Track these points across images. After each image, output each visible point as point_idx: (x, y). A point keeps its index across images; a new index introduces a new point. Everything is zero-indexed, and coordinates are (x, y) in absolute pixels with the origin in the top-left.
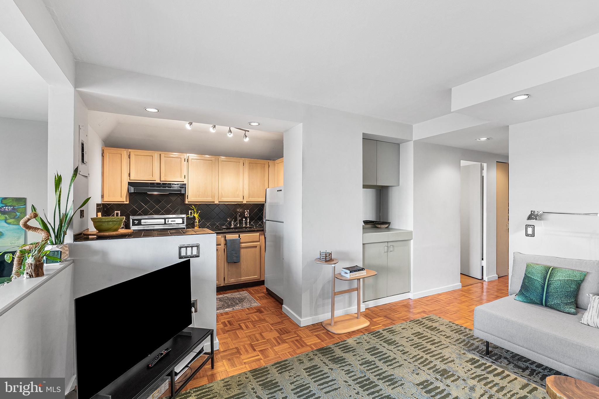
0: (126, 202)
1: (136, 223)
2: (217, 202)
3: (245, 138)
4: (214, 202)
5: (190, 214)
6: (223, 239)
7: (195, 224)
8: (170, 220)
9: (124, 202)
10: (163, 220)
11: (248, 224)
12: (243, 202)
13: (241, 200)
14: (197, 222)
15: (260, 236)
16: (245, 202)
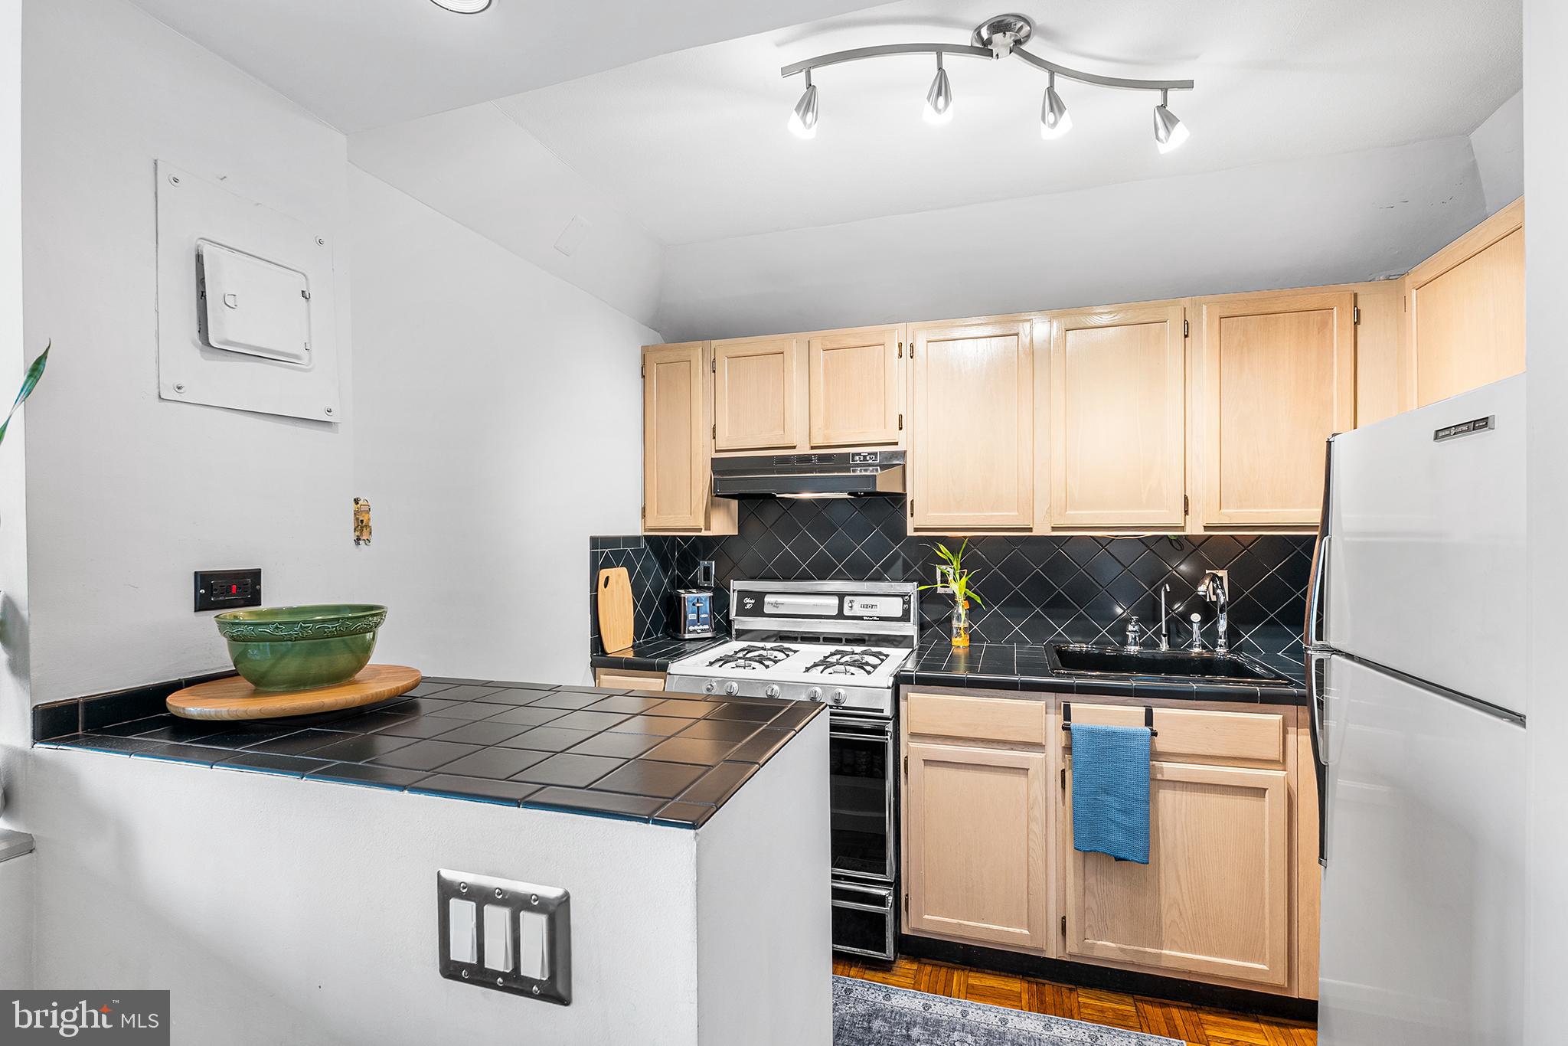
0: (705, 530)
1: (748, 606)
2: (1042, 530)
3: (1162, 133)
4: (1030, 530)
5: (939, 579)
6: (1056, 720)
7: (955, 624)
8: (859, 601)
9: (700, 530)
10: (835, 601)
11: (1221, 641)
12: (1183, 528)
13: (1177, 519)
14: (963, 617)
15: (1285, 732)
16: (1195, 528)
